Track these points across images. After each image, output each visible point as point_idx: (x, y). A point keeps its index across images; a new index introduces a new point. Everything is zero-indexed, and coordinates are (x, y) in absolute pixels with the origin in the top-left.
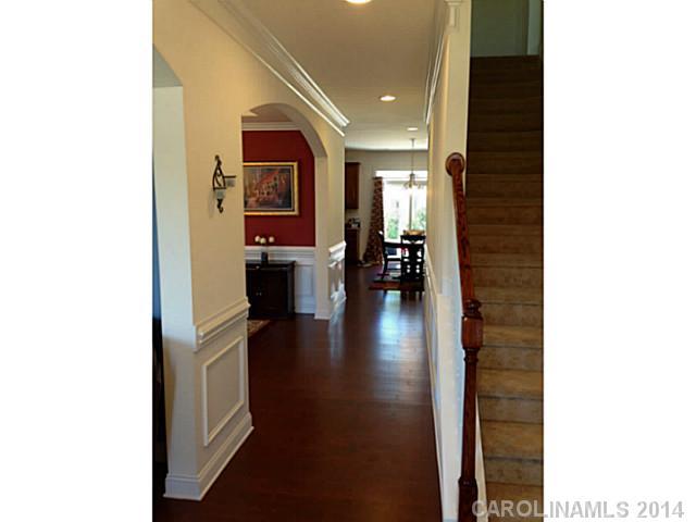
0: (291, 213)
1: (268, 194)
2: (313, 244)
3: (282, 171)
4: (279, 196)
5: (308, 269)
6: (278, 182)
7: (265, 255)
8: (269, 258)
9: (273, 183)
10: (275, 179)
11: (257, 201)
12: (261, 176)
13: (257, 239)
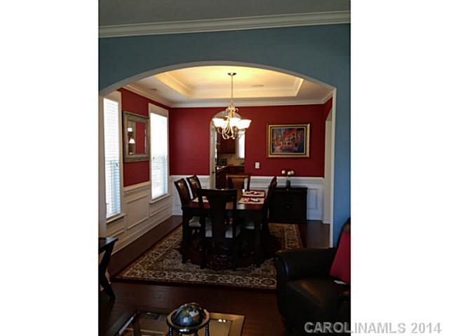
0: (304, 156)
1: (289, 144)
2: (322, 175)
3: (298, 130)
4: (296, 145)
5: (314, 191)
6: (295, 137)
7: (289, 182)
8: (292, 184)
9: (292, 137)
10: (294, 135)
11: (281, 148)
12: (285, 133)
13: (283, 172)
